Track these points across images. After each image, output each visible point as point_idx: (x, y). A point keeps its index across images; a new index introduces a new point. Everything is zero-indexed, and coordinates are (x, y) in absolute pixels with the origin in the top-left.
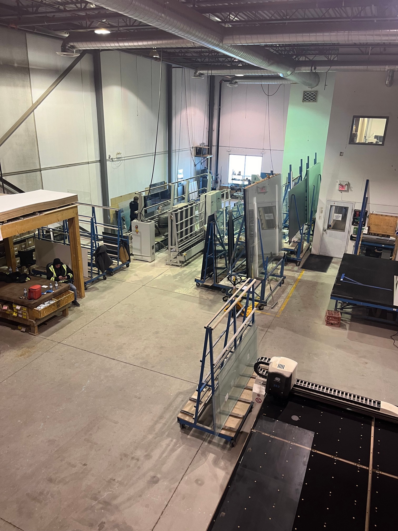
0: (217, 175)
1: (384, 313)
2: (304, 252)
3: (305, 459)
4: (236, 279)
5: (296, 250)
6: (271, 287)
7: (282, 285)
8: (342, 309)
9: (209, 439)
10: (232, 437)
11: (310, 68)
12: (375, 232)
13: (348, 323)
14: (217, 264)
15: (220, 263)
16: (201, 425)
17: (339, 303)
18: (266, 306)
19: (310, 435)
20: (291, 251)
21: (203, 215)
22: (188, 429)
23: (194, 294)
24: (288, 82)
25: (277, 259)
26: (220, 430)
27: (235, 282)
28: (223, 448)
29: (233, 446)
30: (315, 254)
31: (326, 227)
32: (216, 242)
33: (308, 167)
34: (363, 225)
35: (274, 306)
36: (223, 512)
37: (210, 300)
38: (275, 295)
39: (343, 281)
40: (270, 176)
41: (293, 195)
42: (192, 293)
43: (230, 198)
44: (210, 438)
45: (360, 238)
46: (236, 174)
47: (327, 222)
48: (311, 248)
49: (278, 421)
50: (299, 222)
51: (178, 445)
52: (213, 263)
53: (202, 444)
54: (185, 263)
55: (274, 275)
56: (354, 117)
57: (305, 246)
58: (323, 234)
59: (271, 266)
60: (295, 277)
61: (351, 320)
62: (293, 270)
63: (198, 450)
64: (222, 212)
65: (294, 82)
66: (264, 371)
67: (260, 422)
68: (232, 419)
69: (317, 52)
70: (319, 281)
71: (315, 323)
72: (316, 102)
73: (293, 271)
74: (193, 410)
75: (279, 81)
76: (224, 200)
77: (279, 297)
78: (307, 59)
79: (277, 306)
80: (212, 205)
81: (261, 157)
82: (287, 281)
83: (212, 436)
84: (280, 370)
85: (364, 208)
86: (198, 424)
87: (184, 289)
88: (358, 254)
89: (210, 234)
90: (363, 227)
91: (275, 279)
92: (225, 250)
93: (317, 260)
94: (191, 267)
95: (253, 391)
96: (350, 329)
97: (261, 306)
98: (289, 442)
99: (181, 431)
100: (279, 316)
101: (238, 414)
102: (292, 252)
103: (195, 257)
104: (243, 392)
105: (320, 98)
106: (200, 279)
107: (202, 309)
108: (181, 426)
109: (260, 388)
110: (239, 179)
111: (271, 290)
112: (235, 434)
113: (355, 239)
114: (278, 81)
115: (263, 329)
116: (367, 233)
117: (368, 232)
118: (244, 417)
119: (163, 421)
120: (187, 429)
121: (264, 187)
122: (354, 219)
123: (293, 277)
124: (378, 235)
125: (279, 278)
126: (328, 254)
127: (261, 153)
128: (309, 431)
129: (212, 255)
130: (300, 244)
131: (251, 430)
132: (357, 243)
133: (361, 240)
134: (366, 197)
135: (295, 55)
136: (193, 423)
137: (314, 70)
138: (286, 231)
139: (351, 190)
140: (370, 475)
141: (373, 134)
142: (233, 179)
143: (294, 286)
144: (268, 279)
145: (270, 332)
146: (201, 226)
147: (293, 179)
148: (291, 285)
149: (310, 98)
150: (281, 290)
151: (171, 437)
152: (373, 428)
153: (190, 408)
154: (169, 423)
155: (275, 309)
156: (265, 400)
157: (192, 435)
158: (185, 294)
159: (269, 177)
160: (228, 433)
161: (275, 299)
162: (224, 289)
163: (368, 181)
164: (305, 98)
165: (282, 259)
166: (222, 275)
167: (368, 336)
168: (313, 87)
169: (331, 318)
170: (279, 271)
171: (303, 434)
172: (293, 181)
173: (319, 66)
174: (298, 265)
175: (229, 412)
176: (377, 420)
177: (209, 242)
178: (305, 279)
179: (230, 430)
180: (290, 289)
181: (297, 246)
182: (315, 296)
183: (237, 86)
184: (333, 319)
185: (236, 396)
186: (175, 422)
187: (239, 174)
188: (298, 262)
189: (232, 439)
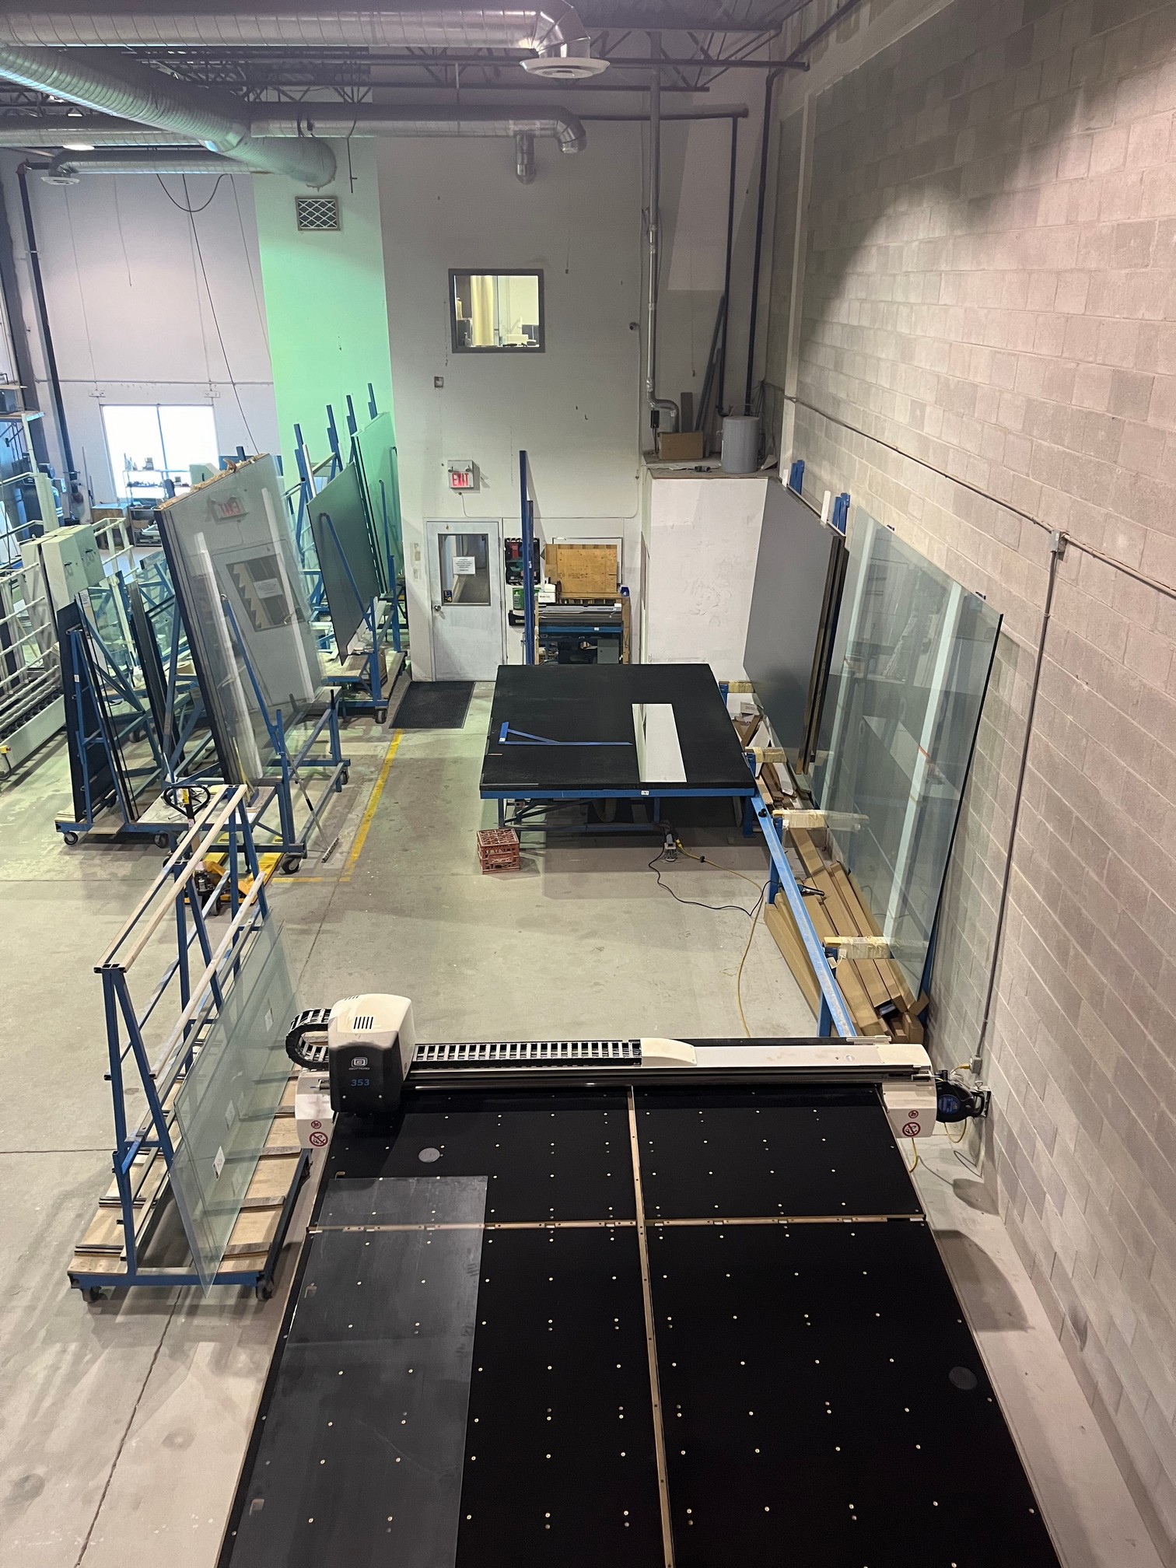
0: (73, 477)
1: (624, 808)
2: (391, 679)
3: (472, 1256)
4: (193, 797)
5: (367, 677)
6: (308, 801)
7: (343, 787)
8: (518, 819)
9: (188, 1302)
10: (260, 1272)
11: (295, 125)
12: (576, 596)
13: (541, 855)
14: (122, 763)
15: (133, 756)
16: (154, 1269)
17: (508, 804)
18: (305, 857)
19: (478, 1186)
20: (353, 683)
21: (44, 610)
22: (112, 1298)
23: (62, 872)
24: (242, 169)
25: (310, 714)
26: (217, 1265)
27: (189, 807)
28: (239, 1311)
29: (267, 1295)
30: (423, 680)
31: (439, 599)
32: (104, 694)
33: (353, 428)
34: (535, 578)
35: (330, 852)
36: (256, 1498)
37: (124, 880)
38: (328, 819)
39: (506, 743)
40: (237, 465)
41: (321, 515)
42: (54, 870)
43: (127, 545)
44: (194, 1297)
45: (533, 615)
46: (140, 468)
47: (437, 584)
48: (410, 665)
49: (381, 1179)
50: (357, 594)
51: (87, 1358)
52: (108, 762)
53: (167, 1328)
54: (13, 778)
55: (314, 762)
56: (452, 273)
57: (392, 663)
58: (434, 618)
59: (296, 738)
60: (377, 755)
61: (548, 845)
62: (368, 736)
63: (156, 1348)
64: (110, 594)
65: (259, 169)
66: (318, 1050)
67: (331, 1201)
68: (250, 1220)
69: (311, 77)
70: (447, 756)
71: (452, 874)
72: (339, 229)
73: (369, 740)
74: (116, 1233)
75: (214, 166)
76: (109, 555)
77: (340, 822)
78: (284, 99)
79: (340, 850)
80: (69, 575)
81: (210, 408)
82: (359, 773)
83: (197, 1289)
84: (362, 1036)
85: (528, 532)
86: (142, 1271)
87: (24, 861)
88: (537, 662)
89: (76, 669)
90: (537, 584)
91: (320, 773)
92: (144, 712)
93: (433, 696)
94: (35, 785)
95: (298, 1117)
96: (548, 869)
97: (289, 862)
98: (423, 1227)
99: (90, 1311)
100: (348, 879)
101: (268, 1199)
102: (357, 685)
103: (44, 751)
104: (274, 1129)
105: (348, 217)
106: (74, 820)
107: (96, 913)
108: (88, 1296)
109: (317, 1103)
110: (151, 483)
111: (311, 809)
112: (265, 1260)
113: (521, 621)
114: (209, 165)
115: (305, 927)
116: (554, 601)
117: (557, 599)
118: (285, 1200)
119: (23, 1300)
120: (109, 1297)
121: (233, 500)
122: (508, 565)
123: (372, 756)
124: (585, 603)
125: (333, 768)
126: (459, 674)
127: (206, 393)
128: (471, 1178)
129: (99, 735)
130: (373, 657)
131: (308, 1230)
132: (530, 631)
133: (537, 623)
134: (528, 499)
135: (244, 84)
136: (126, 1272)
137: (310, 132)
138: (326, 626)
139: (486, 486)
140: (642, 1239)
141: (518, 321)
142: (130, 485)
143: (380, 782)
144: (294, 776)
145: (328, 932)
146: (44, 646)
147: (314, 469)
148: (371, 780)
149: (318, 218)
150: (345, 801)
151: (58, 1341)
152: (632, 1114)
153: (107, 1229)
154: (44, 1301)
155: (332, 862)
156: (335, 1132)
157: (132, 1311)
158: (30, 877)
159: (236, 467)
160: (244, 1265)
161: (328, 832)
162: (162, 835)
163: (523, 454)
164: (305, 218)
165: (328, 711)
166: (148, 791)
167: (595, 876)
168: (323, 186)
169: (492, 851)
170: (328, 746)
171: (457, 1191)
172: (314, 473)
173: (319, 119)
174: (380, 719)
175: (237, 1201)
176: (639, 1091)
177: (78, 696)
178: (408, 756)
179: (249, 1252)
180: (369, 793)
181: (368, 666)
182: (443, 800)
183: (77, 181)
184: (500, 852)
185: (252, 1146)
186: (65, 1291)
187: (149, 466)
188: (380, 712)
189: (260, 1276)
